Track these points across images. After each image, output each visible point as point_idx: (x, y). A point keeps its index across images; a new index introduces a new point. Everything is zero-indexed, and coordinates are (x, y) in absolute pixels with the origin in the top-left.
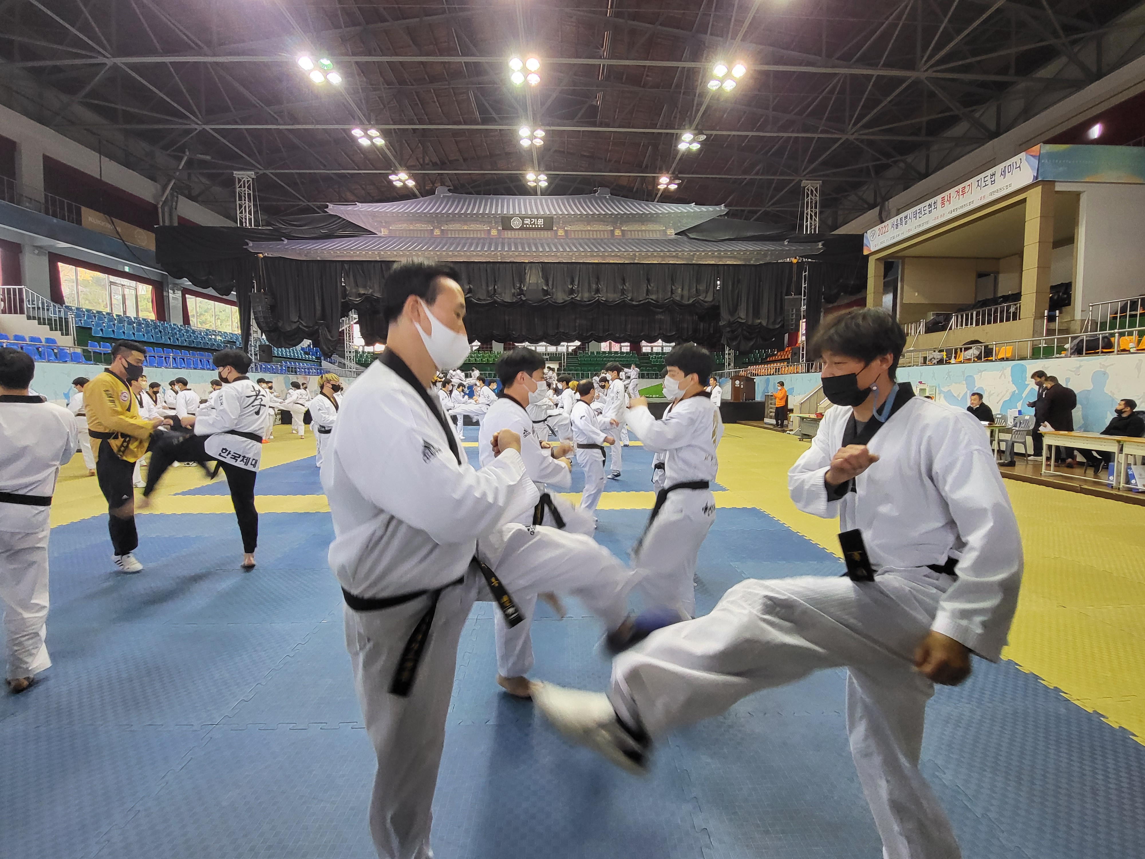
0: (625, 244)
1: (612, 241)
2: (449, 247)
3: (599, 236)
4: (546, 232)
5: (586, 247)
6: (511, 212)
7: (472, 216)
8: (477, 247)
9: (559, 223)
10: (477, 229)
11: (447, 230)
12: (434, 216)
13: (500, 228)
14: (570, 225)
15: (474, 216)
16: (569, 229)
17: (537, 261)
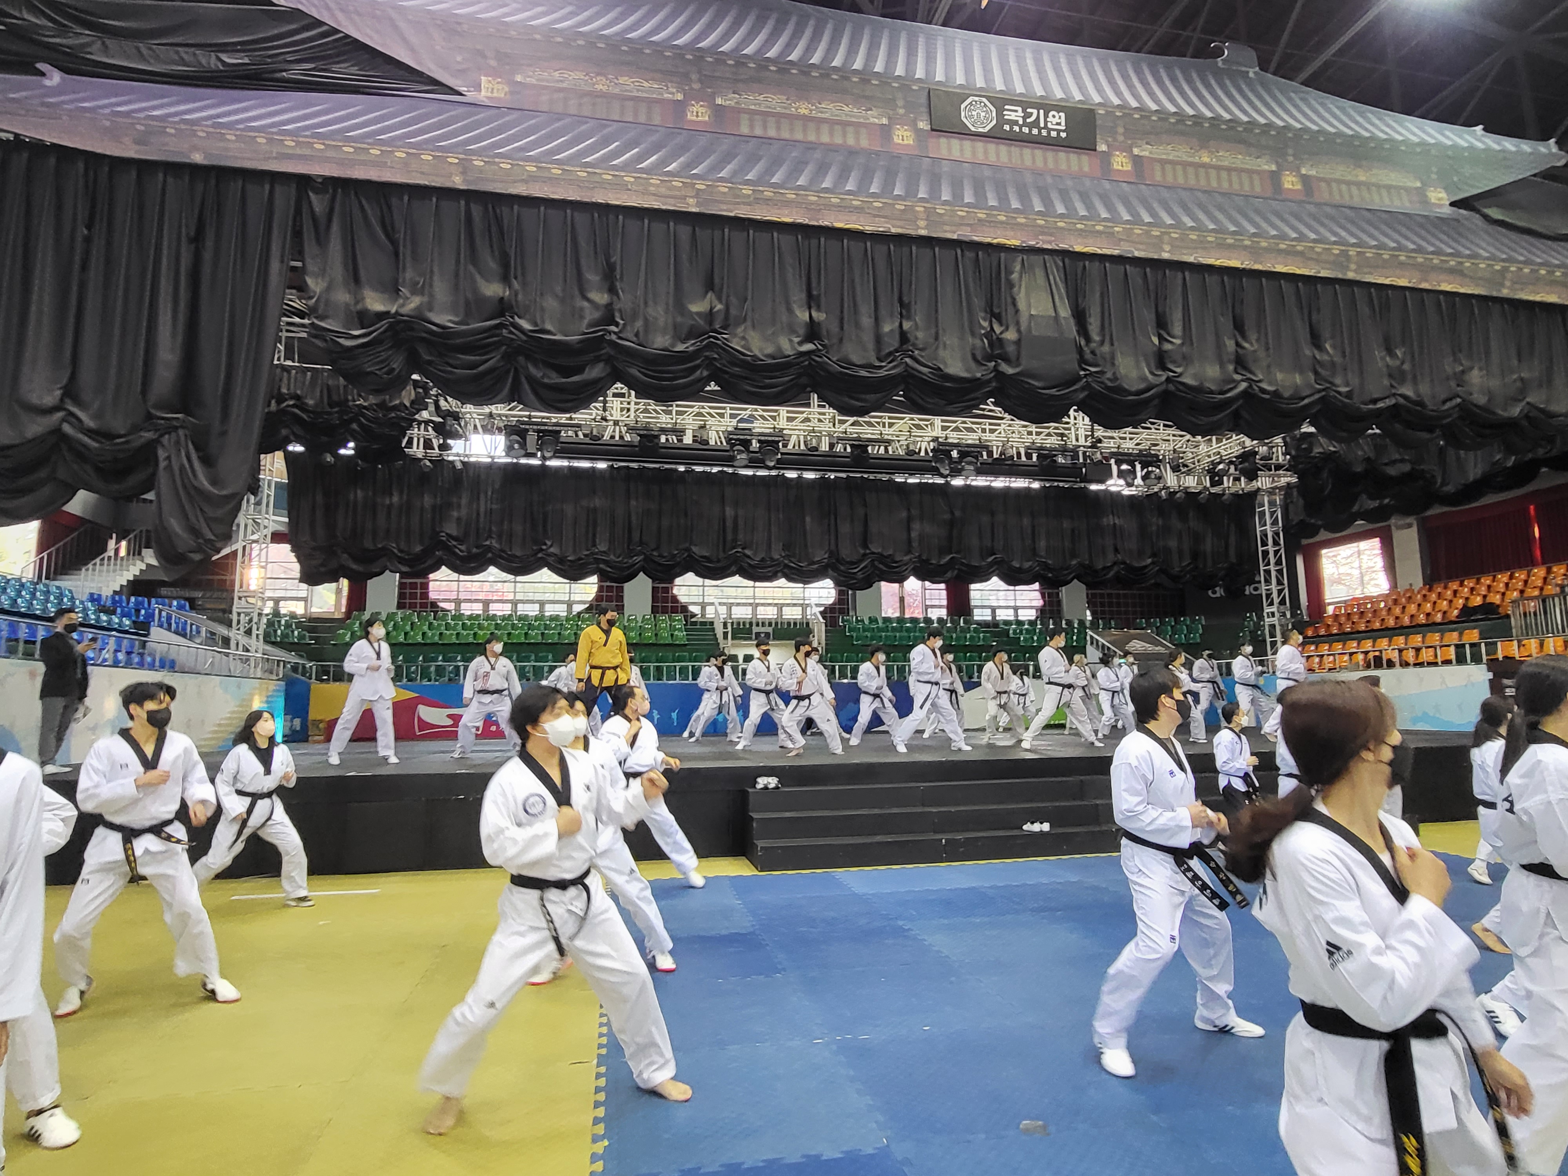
0: (1315, 219)
1: (1274, 203)
2: (743, 169)
3: (1236, 186)
4: (1073, 157)
5: (1202, 216)
6: (960, 79)
7: (828, 76)
8: (843, 176)
9: (1112, 131)
10: (844, 118)
11: (737, 111)
12: (689, 57)
13: (924, 125)
14: (1147, 143)
15: (835, 77)
16: (1146, 154)
17: (1049, 247)
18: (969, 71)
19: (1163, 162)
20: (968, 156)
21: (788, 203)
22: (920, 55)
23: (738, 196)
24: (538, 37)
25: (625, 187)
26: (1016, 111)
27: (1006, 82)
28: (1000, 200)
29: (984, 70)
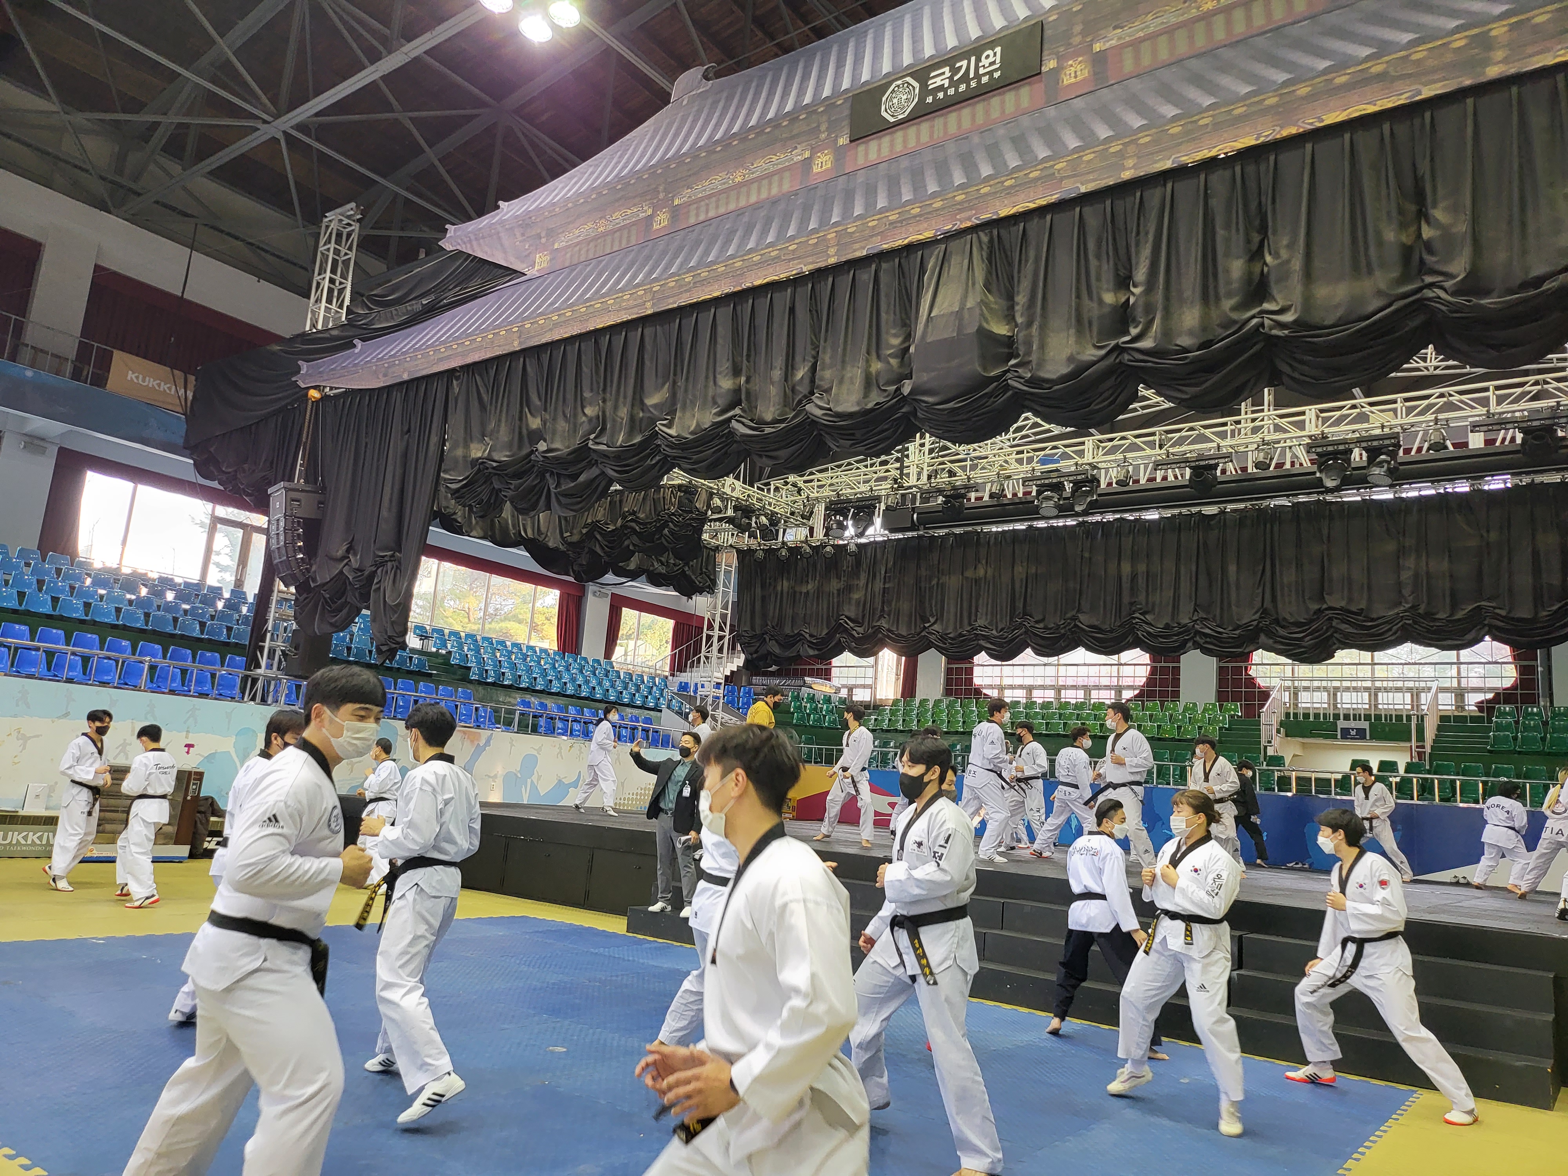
3: (1259, 22)
4: (1010, 96)
5: (1194, 93)
6: (886, 68)
7: (762, 132)
8: (765, 230)
9: (1067, 36)
10: (772, 169)
11: (688, 204)
12: (659, 171)
13: (843, 140)
14: (1115, 28)
15: (768, 130)
16: (1114, 42)
17: (969, 224)
18: (896, 52)
19: (1136, 44)
20: (885, 152)
21: (718, 278)
22: (848, 62)
23: (681, 286)
24: (570, 205)
25: (607, 310)
26: (943, 73)
27: (936, 45)
28: (915, 190)
29: (914, 42)
